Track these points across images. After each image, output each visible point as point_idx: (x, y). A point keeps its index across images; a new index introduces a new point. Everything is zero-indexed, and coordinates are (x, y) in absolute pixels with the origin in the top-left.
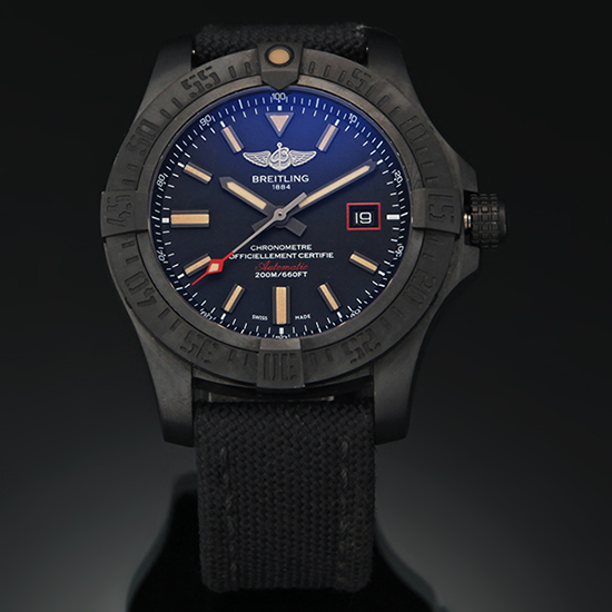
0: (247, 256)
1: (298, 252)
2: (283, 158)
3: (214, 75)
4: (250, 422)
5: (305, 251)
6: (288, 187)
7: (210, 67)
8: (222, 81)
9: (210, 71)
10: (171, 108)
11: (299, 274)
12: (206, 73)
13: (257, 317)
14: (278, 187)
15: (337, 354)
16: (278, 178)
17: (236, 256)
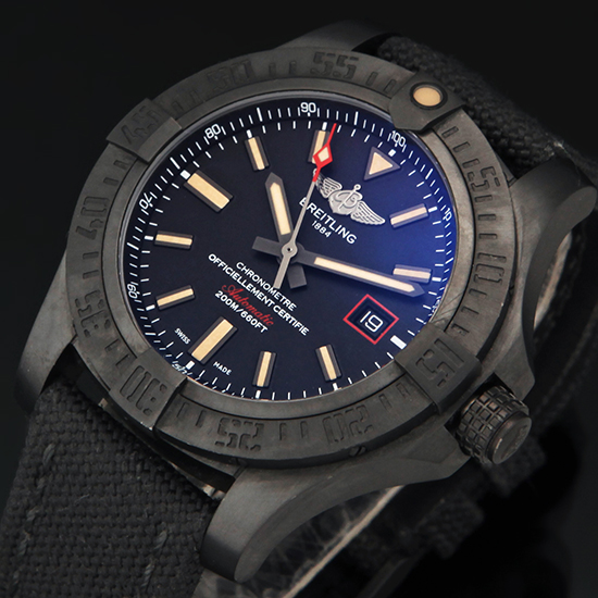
0: (226, 268)
1: (277, 302)
2: (348, 202)
3: (352, 68)
5: (284, 307)
6: (328, 234)
7: (356, 59)
9: (352, 62)
10: (283, 69)
11: (258, 325)
12: (347, 62)
13: (180, 334)
14: (318, 226)
15: (210, 423)
16: (326, 218)
17: (216, 260)
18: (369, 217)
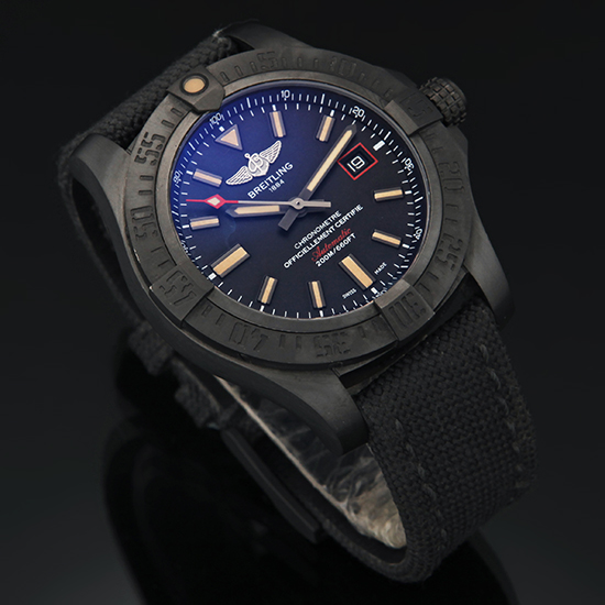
0: (298, 256)
1: (332, 224)
2: (258, 164)
3: (155, 137)
4: (405, 382)
5: (337, 219)
6: (282, 182)
7: (147, 133)
8: (167, 136)
9: (150, 137)
10: (146, 185)
11: (349, 239)
13: (348, 294)
14: (274, 188)
15: (436, 271)
16: (268, 181)
17: (290, 262)
18: (275, 150)
